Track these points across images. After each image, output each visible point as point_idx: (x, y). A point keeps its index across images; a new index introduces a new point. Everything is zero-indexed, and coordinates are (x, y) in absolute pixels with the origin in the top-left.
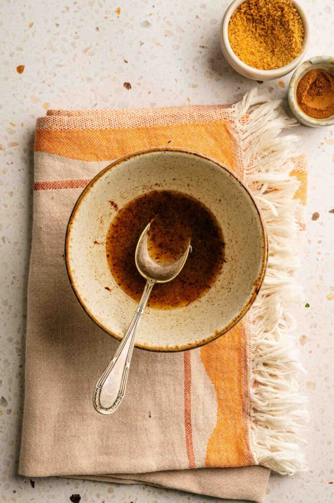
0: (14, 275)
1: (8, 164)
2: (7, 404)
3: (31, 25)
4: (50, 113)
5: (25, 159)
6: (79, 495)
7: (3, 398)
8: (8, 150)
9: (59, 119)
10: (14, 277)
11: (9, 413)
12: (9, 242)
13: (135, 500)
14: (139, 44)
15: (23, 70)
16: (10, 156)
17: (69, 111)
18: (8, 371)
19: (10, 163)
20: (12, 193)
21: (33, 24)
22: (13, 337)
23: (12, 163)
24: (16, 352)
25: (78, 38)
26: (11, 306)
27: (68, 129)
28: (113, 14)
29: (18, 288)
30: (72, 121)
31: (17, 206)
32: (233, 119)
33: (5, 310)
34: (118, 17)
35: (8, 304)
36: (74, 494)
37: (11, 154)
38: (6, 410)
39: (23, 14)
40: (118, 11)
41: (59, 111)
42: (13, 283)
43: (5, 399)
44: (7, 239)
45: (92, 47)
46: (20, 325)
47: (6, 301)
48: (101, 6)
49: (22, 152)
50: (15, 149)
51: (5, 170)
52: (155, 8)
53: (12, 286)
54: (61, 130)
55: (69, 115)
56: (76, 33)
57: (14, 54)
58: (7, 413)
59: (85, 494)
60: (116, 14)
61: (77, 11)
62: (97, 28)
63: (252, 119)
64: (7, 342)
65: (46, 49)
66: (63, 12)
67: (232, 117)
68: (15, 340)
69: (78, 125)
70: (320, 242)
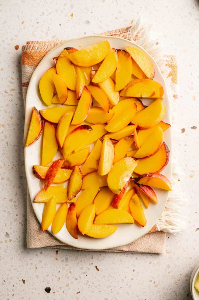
0: (13, 164)
1: (10, 101)
2: (9, 237)
3: (23, 23)
4: (28, 43)
5: (19, 98)
6: (50, 288)
7: (7, 233)
8: (10, 93)
9: (32, 46)
10: (13, 165)
11: (10, 242)
12: (10, 145)
13: (81, 290)
14: (84, 34)
15: (18, 48)
16: (11, 96)
17: (38, 41)
18: (10, 218)
19: (11, 100)
20: (12, 117)
21: (24, 22)
22: (12, 199)
23: (12, 100)
24: (14, 207)
25: (49, 30)
26: (11, 181)
27: (38, 51)
28: (69, 17)
29: (15, 171)
30: (40, 46)
31: (15, 125)
32: (129, 38)
33: (8, 184)
34: (72, 18)
35: (10, 180)
36: (47, 287)
37: (12, 95)
38: (9, 240)
39: (18, 16)
40: (72, 15)
41: (33, 42)
42: (12, 168)
43: (8, 234)
44: (9, 143)
45: (57, 35)
46: (16, 192)
47: (9, 178)
48: (62, 12)
49: (18, 94)
50: (14, 93)
51: (8, 105)
52: (93, 13)
53: (12, 170)
54: (34, 52)
55: (38, 43)
56: (48, 27)
57: (13, 39)
58: (9, 242)
59: (53, 287)
60: (71, 17)
61: (49, 15)
62: (60, 25)
63: (140, 37)
64: (9, 201)
65: (31, 36)
66: (41, 15)
67: (129, 37)
68: (13, 200)
69: (43, 49)
70: (186, 145)
